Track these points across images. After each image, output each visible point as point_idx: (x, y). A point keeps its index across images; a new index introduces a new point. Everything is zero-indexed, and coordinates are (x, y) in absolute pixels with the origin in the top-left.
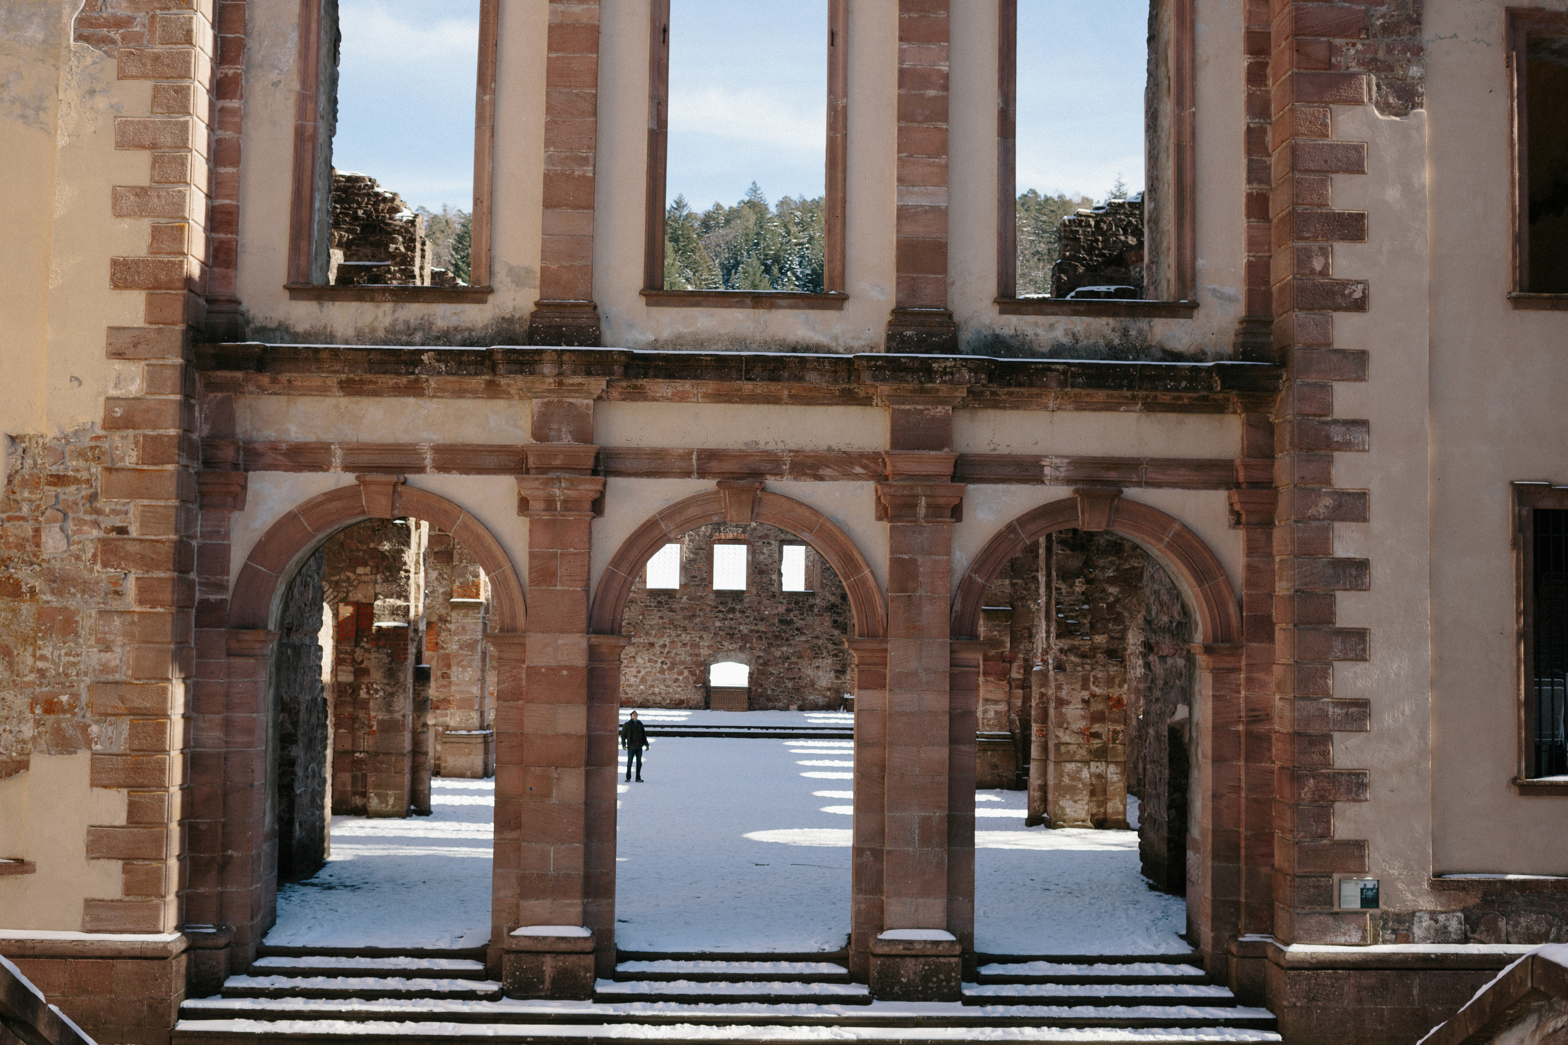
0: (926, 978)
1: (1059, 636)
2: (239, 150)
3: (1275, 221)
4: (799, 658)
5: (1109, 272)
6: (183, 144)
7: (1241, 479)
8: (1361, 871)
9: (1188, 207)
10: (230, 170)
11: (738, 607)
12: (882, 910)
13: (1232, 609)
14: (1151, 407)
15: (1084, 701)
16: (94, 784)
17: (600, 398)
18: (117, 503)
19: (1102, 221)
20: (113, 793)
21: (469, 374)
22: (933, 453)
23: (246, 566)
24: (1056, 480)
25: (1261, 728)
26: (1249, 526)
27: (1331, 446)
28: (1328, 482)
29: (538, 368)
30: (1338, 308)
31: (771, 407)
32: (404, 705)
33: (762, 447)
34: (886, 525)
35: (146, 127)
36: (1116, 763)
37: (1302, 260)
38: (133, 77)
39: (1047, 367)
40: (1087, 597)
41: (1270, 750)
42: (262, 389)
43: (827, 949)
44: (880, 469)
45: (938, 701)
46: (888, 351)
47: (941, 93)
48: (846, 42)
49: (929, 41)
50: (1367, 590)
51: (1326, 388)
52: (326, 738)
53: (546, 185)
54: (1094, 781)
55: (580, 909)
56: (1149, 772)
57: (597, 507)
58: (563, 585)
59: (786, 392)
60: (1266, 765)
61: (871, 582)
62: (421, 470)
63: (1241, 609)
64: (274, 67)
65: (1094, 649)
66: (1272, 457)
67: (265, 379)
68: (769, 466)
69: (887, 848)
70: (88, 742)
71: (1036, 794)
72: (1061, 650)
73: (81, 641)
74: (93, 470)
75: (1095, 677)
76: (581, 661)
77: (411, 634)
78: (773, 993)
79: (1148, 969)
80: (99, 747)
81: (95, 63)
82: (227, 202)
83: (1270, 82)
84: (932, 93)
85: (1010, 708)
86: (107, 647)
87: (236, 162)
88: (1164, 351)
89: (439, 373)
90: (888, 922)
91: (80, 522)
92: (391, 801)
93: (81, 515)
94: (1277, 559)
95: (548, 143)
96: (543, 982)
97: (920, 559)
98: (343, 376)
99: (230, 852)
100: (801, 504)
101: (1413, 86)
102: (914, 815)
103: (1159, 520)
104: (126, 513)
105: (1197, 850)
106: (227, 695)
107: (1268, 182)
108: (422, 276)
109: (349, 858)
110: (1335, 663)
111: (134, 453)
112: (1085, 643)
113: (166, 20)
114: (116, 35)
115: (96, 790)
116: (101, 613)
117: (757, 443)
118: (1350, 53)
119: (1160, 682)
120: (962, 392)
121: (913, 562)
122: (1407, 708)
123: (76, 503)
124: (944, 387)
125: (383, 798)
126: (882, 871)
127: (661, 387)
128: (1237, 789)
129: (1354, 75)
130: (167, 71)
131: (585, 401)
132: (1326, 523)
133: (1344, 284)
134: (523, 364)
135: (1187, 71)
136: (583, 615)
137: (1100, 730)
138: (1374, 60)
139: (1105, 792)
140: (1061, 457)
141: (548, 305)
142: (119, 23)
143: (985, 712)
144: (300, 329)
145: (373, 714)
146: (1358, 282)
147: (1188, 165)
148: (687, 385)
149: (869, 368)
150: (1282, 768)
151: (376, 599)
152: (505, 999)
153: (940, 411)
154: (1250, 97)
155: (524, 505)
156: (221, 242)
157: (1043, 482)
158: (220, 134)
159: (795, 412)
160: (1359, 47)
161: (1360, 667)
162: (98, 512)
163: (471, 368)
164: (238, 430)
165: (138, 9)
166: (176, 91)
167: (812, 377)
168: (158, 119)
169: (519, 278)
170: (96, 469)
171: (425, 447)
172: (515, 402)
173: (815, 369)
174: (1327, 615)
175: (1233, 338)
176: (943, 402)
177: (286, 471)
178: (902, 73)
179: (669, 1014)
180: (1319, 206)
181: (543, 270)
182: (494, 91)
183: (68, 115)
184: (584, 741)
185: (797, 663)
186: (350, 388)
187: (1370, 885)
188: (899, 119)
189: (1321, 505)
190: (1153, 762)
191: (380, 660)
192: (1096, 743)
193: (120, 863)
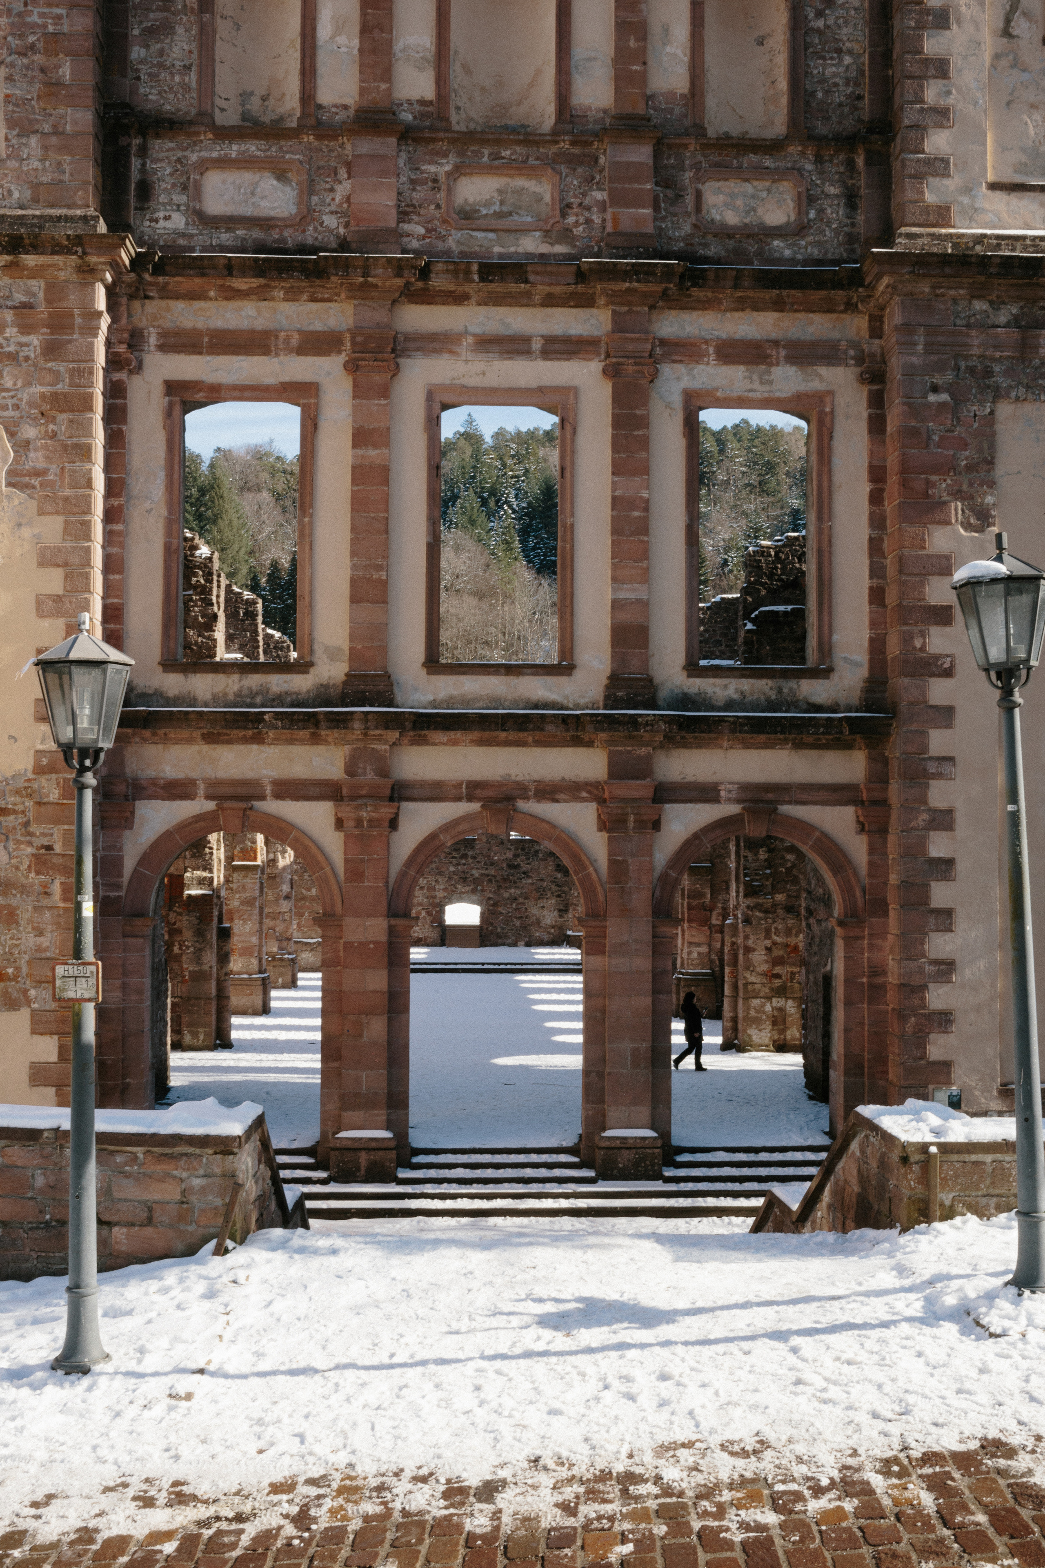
0: (637, 1164)
1: (746, 896)
2: (123, 562)
3: (889, 607)
4: (525, 899)
5: (787, 594)
6: (87, 562)
7: (865, 797)
8: (949, 1083)
9: (826, 597)
10: (117, 577)
11: (470, 853)
12: (604, 1116)
13: (858, 893)
14: (799, 746)
15: (767, 948)
16: (33, 1032)
17: (394, 744)
18: (44, 828)
19: (780, 551)
20: (47, 1038)
21: (299, 729)
22: (639, 782)
23: (135, 870)
24: (729, 800)
25: (880, 980)
26: (870, 833)
27: (928, 776)
28: (925, 803)
29: (350, 724)
30: (933, 675)
31: (520, 748)
32: (210, 958)
33: (513, 778)
34: (605, 835)
35: (59, 550)
36: (794, 999)
37: (907, 639)
38: (49, 514)
39: (722, 719)
40: (769, 863)
41: (885, 996)
42: (144, 740)
43: (565, 1144)
44: (600, 794)
45: (643, 963)
46: (605, 708)
47: (643, 514)
48: (573, 475)
49: (634, 475)
50: (954, 880)
51: (924, 734)
52: (167, 990)
53: (352, 586)
54: (776, 1013)
55: (384, 1117)
56: (810, 1009)
57: (394, 824)
58: (369, 881)
59: (531, 738)
60: (882, 1007)
61: (594, 875)
62: (263, 798)
63: (864, 893)
64: (147, 498)
65: (775, 905)
66: (887, 782)
67: (147, 733)
68: (519, 792)
69: (608, 1070)
70: (28, 1002)
71: (729, 1025)
72: (748, 907)
73: (21, 929)
74: (27, 804)
75: (776, 928)
76: (383, 938)
77: (215, 900)
78: (526, 1176)
79: (798, 1156)
80: (36, 1006)
81: (20, 503)
82: (116, 600)
83: (886, 503)
84: (636, 514)
85: (710, 950)
86: (40, 933)
87: (121, 571)
88: (808, 704)
89: (277, 728)
90: (608, 1124)
91: (18, 842)
92: (202, 1037)
93: (19, 837)
94: (891, 857)
95: (353, 554)
96: (359, 1170)
97: (630, 861)
98: (205, 731)
99: (128, 1080)
100: (543, 820)
101: (988, 510)
102: (627, 1046)
103: (805, 828)
104: (52, 835)
105: (835, 1070)
106: (123, 965)
107: (884, 577)
108: (218, 603)
109: (186, 1083)
110: (931, 934)
111: (57, 791)
112: (767, 901)
113: (73, 471)
114: (35, 482)
115: (35, 1037)
116: (36, 909)
117: (509, 775)
118: (942, 486)
119: (817, 940)
120: (660, 738)
121: (625, 861)
122: (982, 964)
123: (14, 828)
124: (646, 734)
125: (195, 1035)
126: (604, 1088)
127: (440, 736)
128: (862, 1024)
129: (945, 503)
130: (75, 509)
131: (384, 747)
132: (923, 832)
133: (937, 657)
134: (340, 722)
135: (825, 495)
136: (384, 904)
137: (780, 972)
138: (960, 491)
139: (784, 1022)
140: (733, 783)
141: (354, 676)
142: (37, 473)
143: (689, 953)
144: (171, 694)
145: (185, 966)
146: (948, 656)
147: (826, 565)
148: (458, 734)
149: (592, 722)
150: (893, 1009)
151: (186, 871)
152: (332, 1183)
153: (643, 751)
154: (872, 515)
155: (339, 824)
156: (112, 631)
157: (719, 802)
158: (111, 550)
159: (538, 751)
160: (949, 481)
161: (948, 936)
162: (31, 834)
163: (300, 724)
164: (127, 770)
165: (51, 463)
166: (81, 524)
167: (550, 728)
168: (69, 544)
169: (333, 654)
170: (29, 803)
171: (266, 781)
172: (332, 747)
173: (551, 722)
174: (925, 899)
175: (859, 693)
176: (647, 745)
177: (163, 799)
178: (614, 498)
179: (452, 1191)
180: (919, 600)
181: (351, 649)
182: (311, 515)
184: (387, 995)
185: (523, 904)
186: (210, 739)
187: (955, 1093)
188: (613, 533)
189: (920, 819)
190: (813, 1001)
191: (190, 922)
192: (777, 982)
193: (54, 1089)
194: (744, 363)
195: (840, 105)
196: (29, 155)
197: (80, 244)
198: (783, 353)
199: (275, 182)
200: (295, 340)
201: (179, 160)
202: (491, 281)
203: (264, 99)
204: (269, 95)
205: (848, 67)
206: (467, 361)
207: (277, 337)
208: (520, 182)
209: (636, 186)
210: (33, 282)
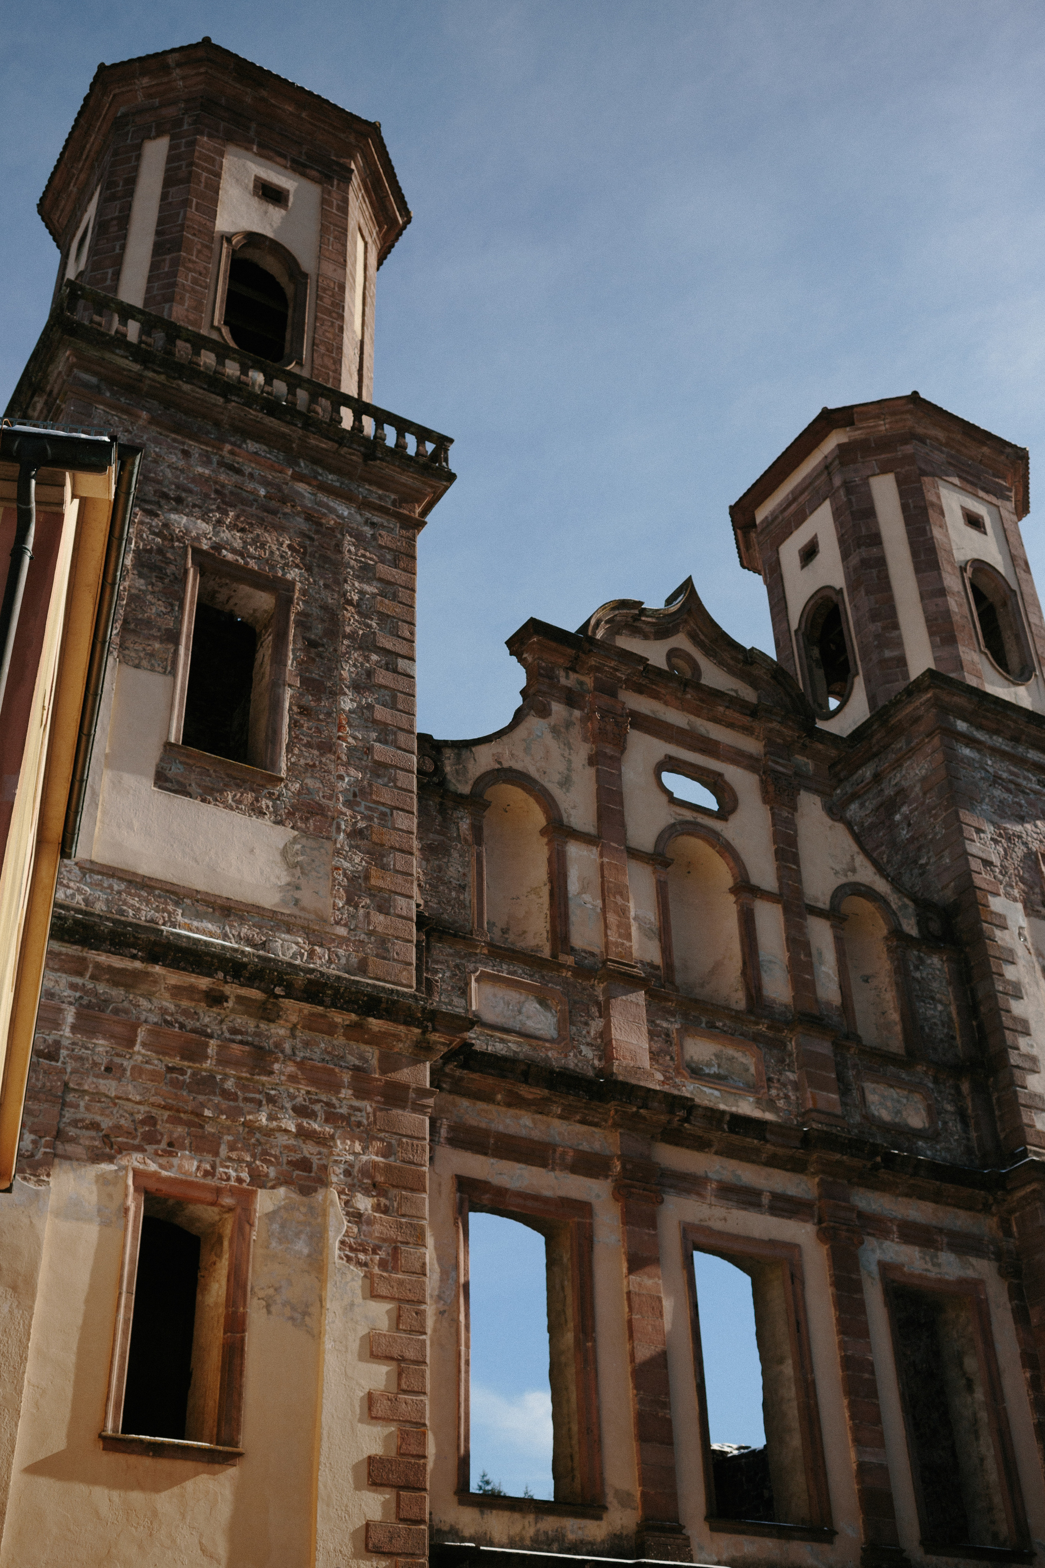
35: (393, 1341)
38: (382, 1297)
47: (871, 1377)
48: (807, 1330)
49: (858, 1337)
53: (638, 1423)
81: (353, 1280)
84: (866, 1376)
113: (407, 1253)
130: (409, 1295)
141: (647, 1525)
154: (1036, 1399)
165: (385, 1241)
168: (403, 1335)
169: (625, 1500)
178: (842, 1357)
181: (643, 1494)
182: (594, 1339)
183: (333, 1322)
194: (919, 1245)
195: (942, 1040)
196: (356, 926)
197: (431, 1020)
198: (945, 1240)
199: (538, 1006)
200: (570, 1157)
201: (457, 966)
202: (737, 1133)
203: (505, 931)
204: (508, 929)
205: (941, 1012)
206: (711, 1205)
207: (554, 1151)
208: (730, 1051)
209: (824, 1073)
210: (368, 1048)
